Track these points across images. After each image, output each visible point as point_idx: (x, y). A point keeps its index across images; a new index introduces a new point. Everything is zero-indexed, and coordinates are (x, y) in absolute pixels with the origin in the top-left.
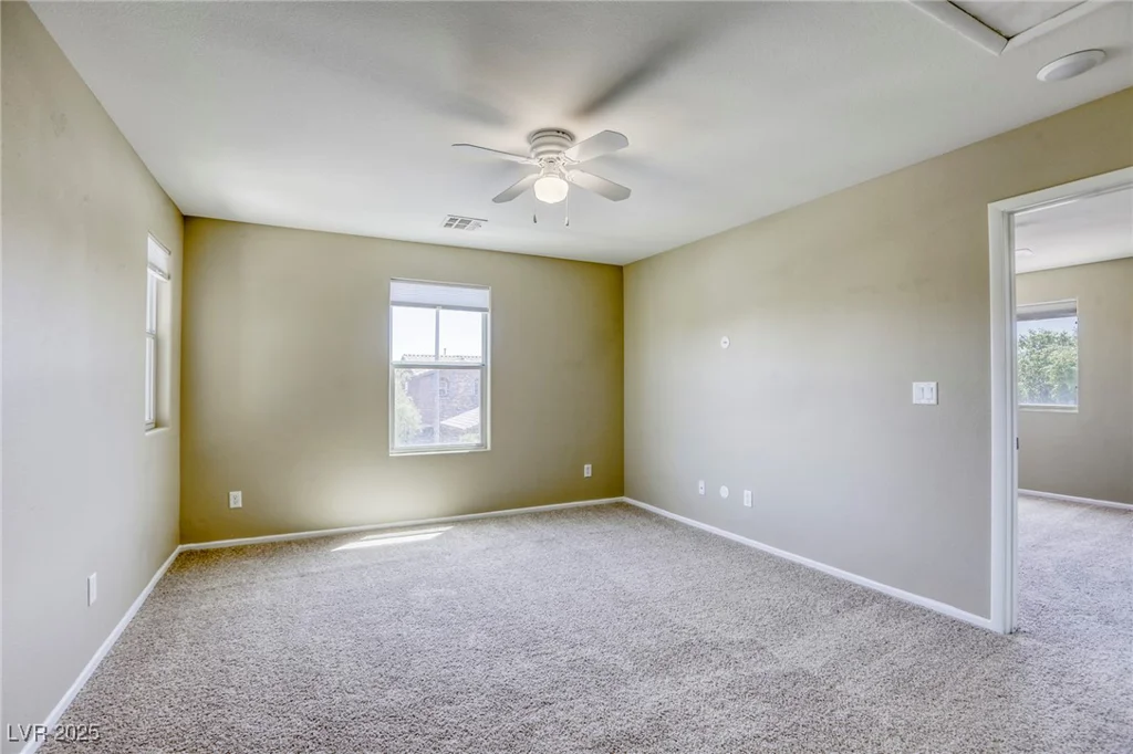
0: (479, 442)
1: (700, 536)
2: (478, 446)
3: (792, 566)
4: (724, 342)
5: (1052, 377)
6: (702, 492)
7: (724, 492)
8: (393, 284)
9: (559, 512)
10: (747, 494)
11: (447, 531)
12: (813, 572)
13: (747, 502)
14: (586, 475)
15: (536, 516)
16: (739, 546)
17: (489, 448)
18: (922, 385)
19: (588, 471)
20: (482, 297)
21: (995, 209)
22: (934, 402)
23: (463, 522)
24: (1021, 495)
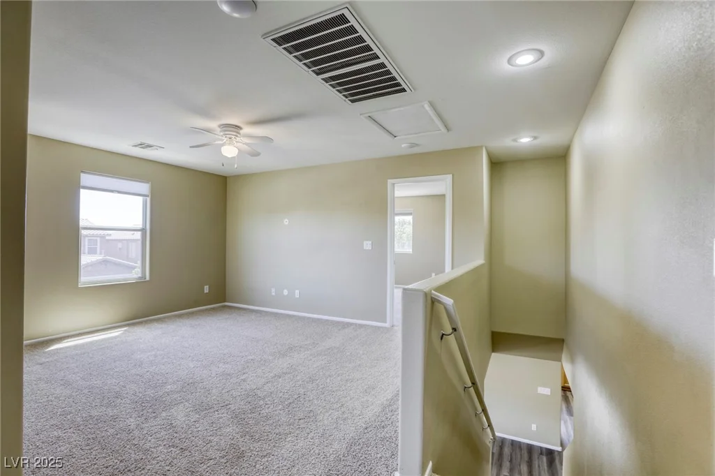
0: (140, 275)
1: (276, 315)
2: (140, 278)
3: (318, 319)
4: (286, 222)
5: (405, 239)
6: (273, 294)
7: (286, 292)
8: (82, 175)
9: (192, 313)
10: (297, 292)
11: (125, 330)
12: (327, 320)
13: (297, 295)
14: (205, 292)
15: (180, 316)
16: (294, 316)
17: (148, 278)
18: (367, 242)
19: (206, 289)
20: (144, 188)
21: (390, 181)
22: (370, 248)
23: (134, 324)
24: (396, 287)
